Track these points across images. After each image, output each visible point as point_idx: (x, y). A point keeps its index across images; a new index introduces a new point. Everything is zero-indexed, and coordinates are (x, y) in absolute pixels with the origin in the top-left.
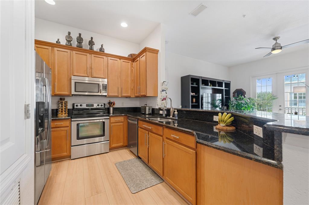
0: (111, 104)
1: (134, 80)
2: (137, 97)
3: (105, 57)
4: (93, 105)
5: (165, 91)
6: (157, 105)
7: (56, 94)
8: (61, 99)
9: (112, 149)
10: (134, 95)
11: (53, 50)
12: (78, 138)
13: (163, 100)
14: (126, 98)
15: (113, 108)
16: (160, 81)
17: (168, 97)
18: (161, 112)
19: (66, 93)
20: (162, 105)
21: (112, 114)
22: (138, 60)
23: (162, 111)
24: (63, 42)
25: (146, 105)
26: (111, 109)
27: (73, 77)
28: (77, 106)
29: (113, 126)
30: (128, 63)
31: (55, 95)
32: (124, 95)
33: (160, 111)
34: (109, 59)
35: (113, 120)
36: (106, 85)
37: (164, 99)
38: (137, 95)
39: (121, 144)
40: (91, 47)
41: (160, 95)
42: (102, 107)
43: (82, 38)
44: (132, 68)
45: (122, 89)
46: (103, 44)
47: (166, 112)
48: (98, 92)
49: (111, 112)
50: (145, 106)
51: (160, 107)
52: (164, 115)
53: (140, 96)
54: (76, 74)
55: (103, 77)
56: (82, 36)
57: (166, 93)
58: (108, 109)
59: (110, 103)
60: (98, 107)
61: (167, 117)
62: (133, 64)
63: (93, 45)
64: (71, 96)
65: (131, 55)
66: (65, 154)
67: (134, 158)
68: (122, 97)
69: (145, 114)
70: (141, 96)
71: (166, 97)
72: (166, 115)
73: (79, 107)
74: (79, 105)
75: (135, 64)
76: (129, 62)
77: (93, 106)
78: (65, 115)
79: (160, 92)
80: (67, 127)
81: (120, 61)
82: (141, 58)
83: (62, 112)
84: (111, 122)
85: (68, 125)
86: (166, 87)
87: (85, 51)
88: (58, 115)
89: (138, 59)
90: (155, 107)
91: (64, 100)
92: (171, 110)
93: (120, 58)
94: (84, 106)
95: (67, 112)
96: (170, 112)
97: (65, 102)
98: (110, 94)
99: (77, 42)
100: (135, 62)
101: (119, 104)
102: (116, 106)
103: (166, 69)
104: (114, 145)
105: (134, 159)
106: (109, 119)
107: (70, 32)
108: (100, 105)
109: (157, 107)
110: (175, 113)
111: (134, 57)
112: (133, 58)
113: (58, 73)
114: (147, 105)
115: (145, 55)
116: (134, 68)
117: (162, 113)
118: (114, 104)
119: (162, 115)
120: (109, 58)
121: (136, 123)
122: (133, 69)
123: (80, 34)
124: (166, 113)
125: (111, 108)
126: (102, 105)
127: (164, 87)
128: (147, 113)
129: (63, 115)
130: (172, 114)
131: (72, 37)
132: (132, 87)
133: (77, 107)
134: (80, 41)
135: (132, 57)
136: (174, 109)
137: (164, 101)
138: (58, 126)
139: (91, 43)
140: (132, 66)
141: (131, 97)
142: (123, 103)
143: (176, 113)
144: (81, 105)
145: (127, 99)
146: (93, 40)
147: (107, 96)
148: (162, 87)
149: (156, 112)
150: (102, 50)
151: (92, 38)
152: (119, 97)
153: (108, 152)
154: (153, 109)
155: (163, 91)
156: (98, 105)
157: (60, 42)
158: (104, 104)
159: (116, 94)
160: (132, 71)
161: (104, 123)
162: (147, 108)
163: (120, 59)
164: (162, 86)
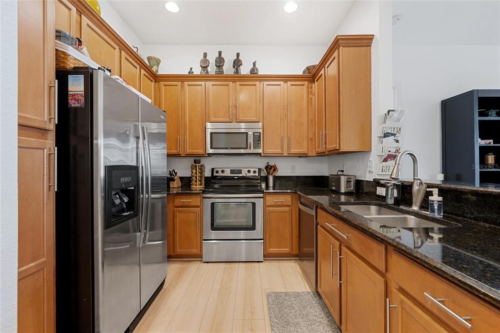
0: (271, 169)
1: (315, 121)
2: (321, 155)
3: (257, 83)
4: (240, 172)
5: (394, 135)
6: (370, 172)
7: (187, 153)
8: (195, 162)
9: (268, 256)
10: (316, 151)
11: (182, 86)
12: (213, 228)
13: (385, 160)
14: (300, 157)
15: (274, 176)
16: (378, 109)
17: (401, 151)
18: (381, 191)
19: (201, 151)
20: (384, 173)
21: (271, 188)
22: (322, 75)
23: (384, 189)
24: (197, 71)
25: (343, 171)
26: (271, 178)
27: (209, 125)
28: (217, 172)
29: (270, 212)
30: (302, 87)
31: (186, 155)
32: (293, 151)
33: (378, 188)
34: (265, 85)
35: (270, 200)
36: (259, 134)
37: (391, 157)
38: (321, 150)
39: (286, 250)
40: (237, 69)
41: (378, 148)
42: (255, 175)
43: (223, 59)
44: (310, 96)
45: (289, 140)
46: (256, 62)
47: (395, 191)
48: (247, 148)
49: (271, 184)
50: (340, 173)
51: (378, 177)
52: (390, 201)
53: (327, 153)
54: (213, 119)
55: (255, 119)
56: (222, 56)
57: (397, 141)
58: (266, 179)
59: (268, 168)
60: (248, 174)
61: (401, 207)
62: (311, 88)
63: (239, 66)
64: (206, 156)
65: (308, 68)
66: (195, 251)
67: (309, 291)
68: (291, 156)
69: (337, 192)
70: (329, 151)
71: (397, 151)
72: (396, 199)
73: (220, 174)
74: (220, 170)
75: (315, 85)
76: (304, 85)
77: (241, 174)
78: (200, 187)
79: (377, 139)
80: (198, 207)
81: (286, 84)
82: (328, 67)
83: (196, 182)
84: (267, 204)
85: (199, 204)
86: (396, 125)
87: (228, 78)
88: (192, 186)
89: (322, 72)
90: (365, 177)
91: (199, 163)
92: (416, 188)
93: (286, 78)
94: (228, 173)
95: (203, 182)
96: (410, 193)
97: (201, 166)
98: (269, 151)
99: (216, 66)
100: (317, 81)
101: (286, 169)
102: (280, 173)
103: (394, 88)
104: (272, 250)
105: (309, 293)
106: (262, 199)
107: (206, 53)
108: (252, 170)
109: (369, 178)
110: (430, 198)
111: (314, 71)
112: (312, 75)
113: (190, 121)
114: (345, 173)
115: (336, 58)
116: (314, 95)
117: (384, 195)
118: (275, 170)
119: (384, 198)
120: (266, 83)
121: (313, 213)
122: (312, 98)
123: (220, 53)
124: (395, 195)
125: (271, 176)
126: (255, 172)
127: (390, 125)
128: (343, 190)
129: (197, 187)
130: (417, 199)
131: (208, 60)
132: (311, 136)
133: (217, 175)
134: (220, 63)
135: (310, 73)
136: (428, 187)
137: (391, 163)
138: (186, 204)
139: (237, 63)
140: (310, 92)
141: (310, 155)
142: (293, 168)
143: (436, 198)
144: (223, 171)
145: (301, 159)
146: (240, 58)
147: (262, 155)
148: (384, 125)
149: (366, 189)
150: (254, 71)
151: (238, 55)
152: (284, 155)
153: (262, 262)
154: (359, 183)
155: (386, 135)
156: (249, 171)
157: (193, 73)
158: (260, 170)
159: (279, 151)
160: (309, 101)
161: (254, 204)
162: (343, 180)
163: (286, 81)
164: (385, 122)
